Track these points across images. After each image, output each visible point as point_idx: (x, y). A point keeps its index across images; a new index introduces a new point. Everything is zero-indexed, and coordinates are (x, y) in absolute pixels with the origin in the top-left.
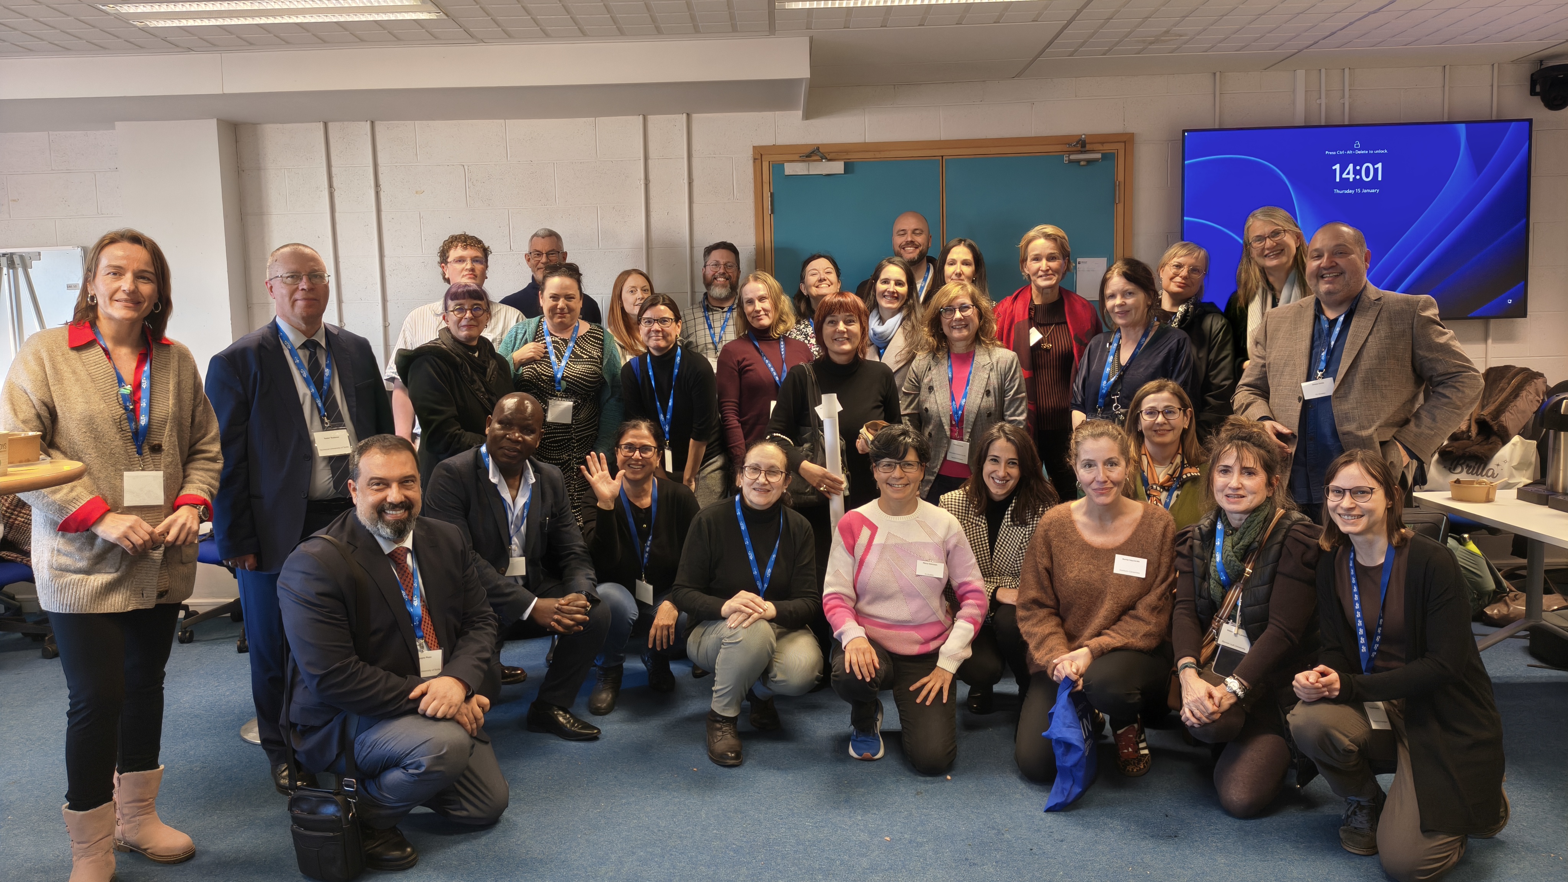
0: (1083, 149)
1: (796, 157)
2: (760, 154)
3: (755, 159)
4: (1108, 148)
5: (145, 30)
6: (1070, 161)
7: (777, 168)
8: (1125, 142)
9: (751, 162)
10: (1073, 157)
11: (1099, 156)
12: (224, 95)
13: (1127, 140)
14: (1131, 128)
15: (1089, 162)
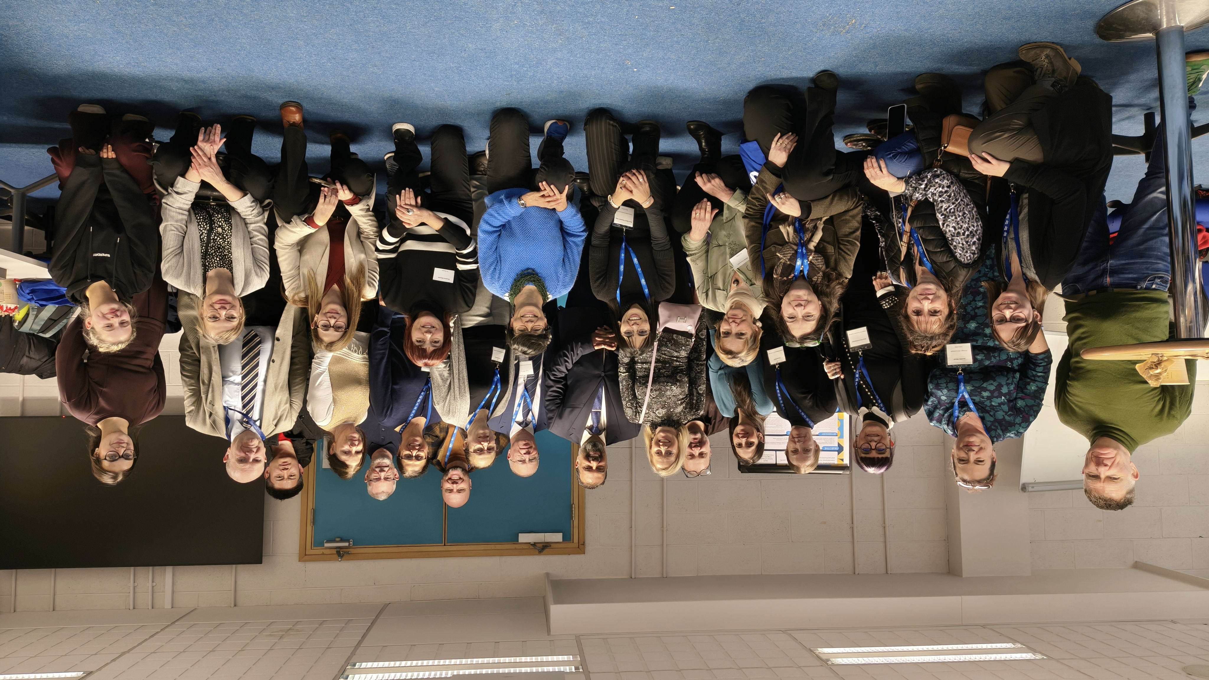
0: (338, 550)
1: (553, 546)
2: (581, 548)
3: (584, 544)
4: (319, 551)
5: (1014, 641)
6: (348, 541)
7: (567, 538)
8: (306, 555)
9: (587, 542)
10: (346, 544)
11: (326, 545)
12: (960, 595)
13: (304, 556)
14: (302, 564)
15: (334, 541)
